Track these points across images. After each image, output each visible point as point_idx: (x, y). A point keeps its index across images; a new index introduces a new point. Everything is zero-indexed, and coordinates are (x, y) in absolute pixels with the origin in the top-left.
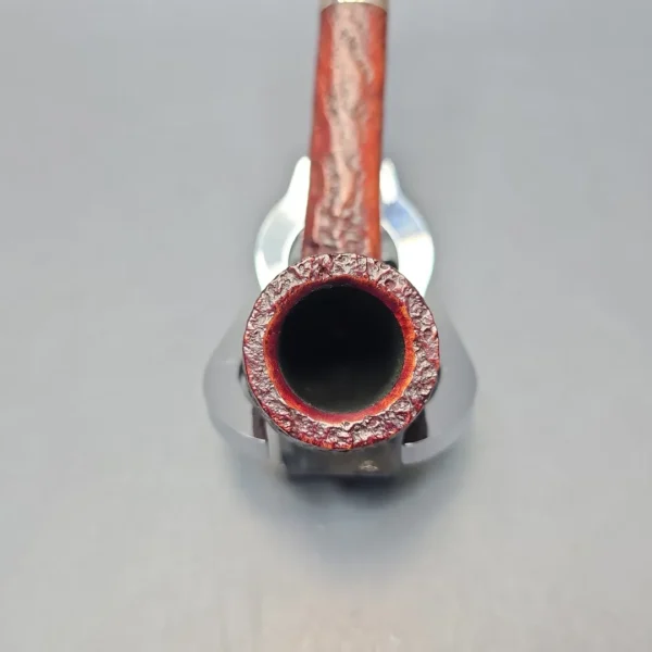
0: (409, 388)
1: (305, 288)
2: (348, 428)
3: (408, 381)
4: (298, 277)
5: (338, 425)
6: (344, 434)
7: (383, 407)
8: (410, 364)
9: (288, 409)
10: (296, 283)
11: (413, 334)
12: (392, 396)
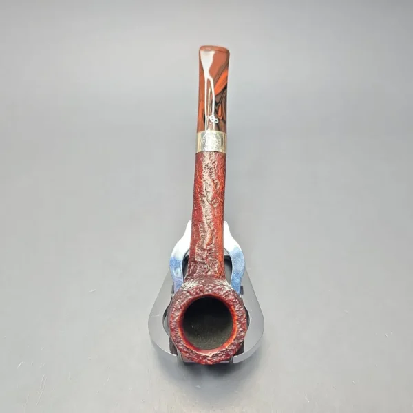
0: (235, 340)
1: (193, 299)
2: (211, 356)
3: (234, 337)
4: (191, 295)
5: (207, 355)
6: (209, 358)
7: (225, 347)
8: (235, 330)
9: (188, 349)
10: (190, 297)
11: (236, 318)
12: (228, 343)
